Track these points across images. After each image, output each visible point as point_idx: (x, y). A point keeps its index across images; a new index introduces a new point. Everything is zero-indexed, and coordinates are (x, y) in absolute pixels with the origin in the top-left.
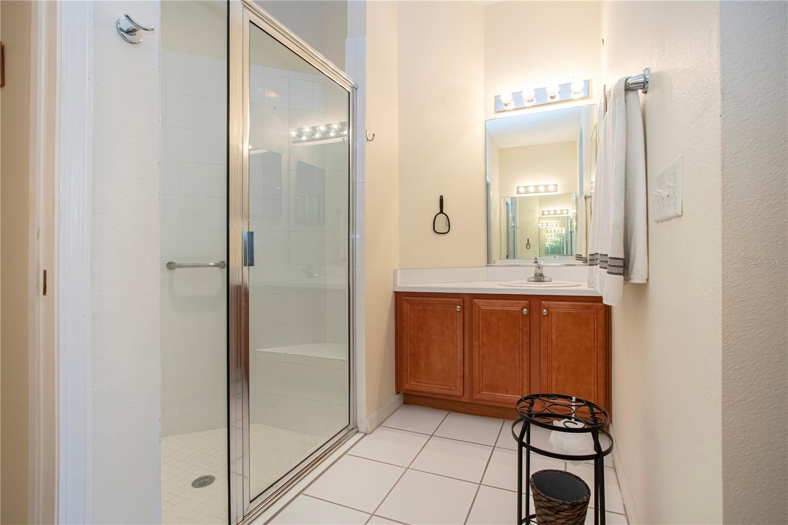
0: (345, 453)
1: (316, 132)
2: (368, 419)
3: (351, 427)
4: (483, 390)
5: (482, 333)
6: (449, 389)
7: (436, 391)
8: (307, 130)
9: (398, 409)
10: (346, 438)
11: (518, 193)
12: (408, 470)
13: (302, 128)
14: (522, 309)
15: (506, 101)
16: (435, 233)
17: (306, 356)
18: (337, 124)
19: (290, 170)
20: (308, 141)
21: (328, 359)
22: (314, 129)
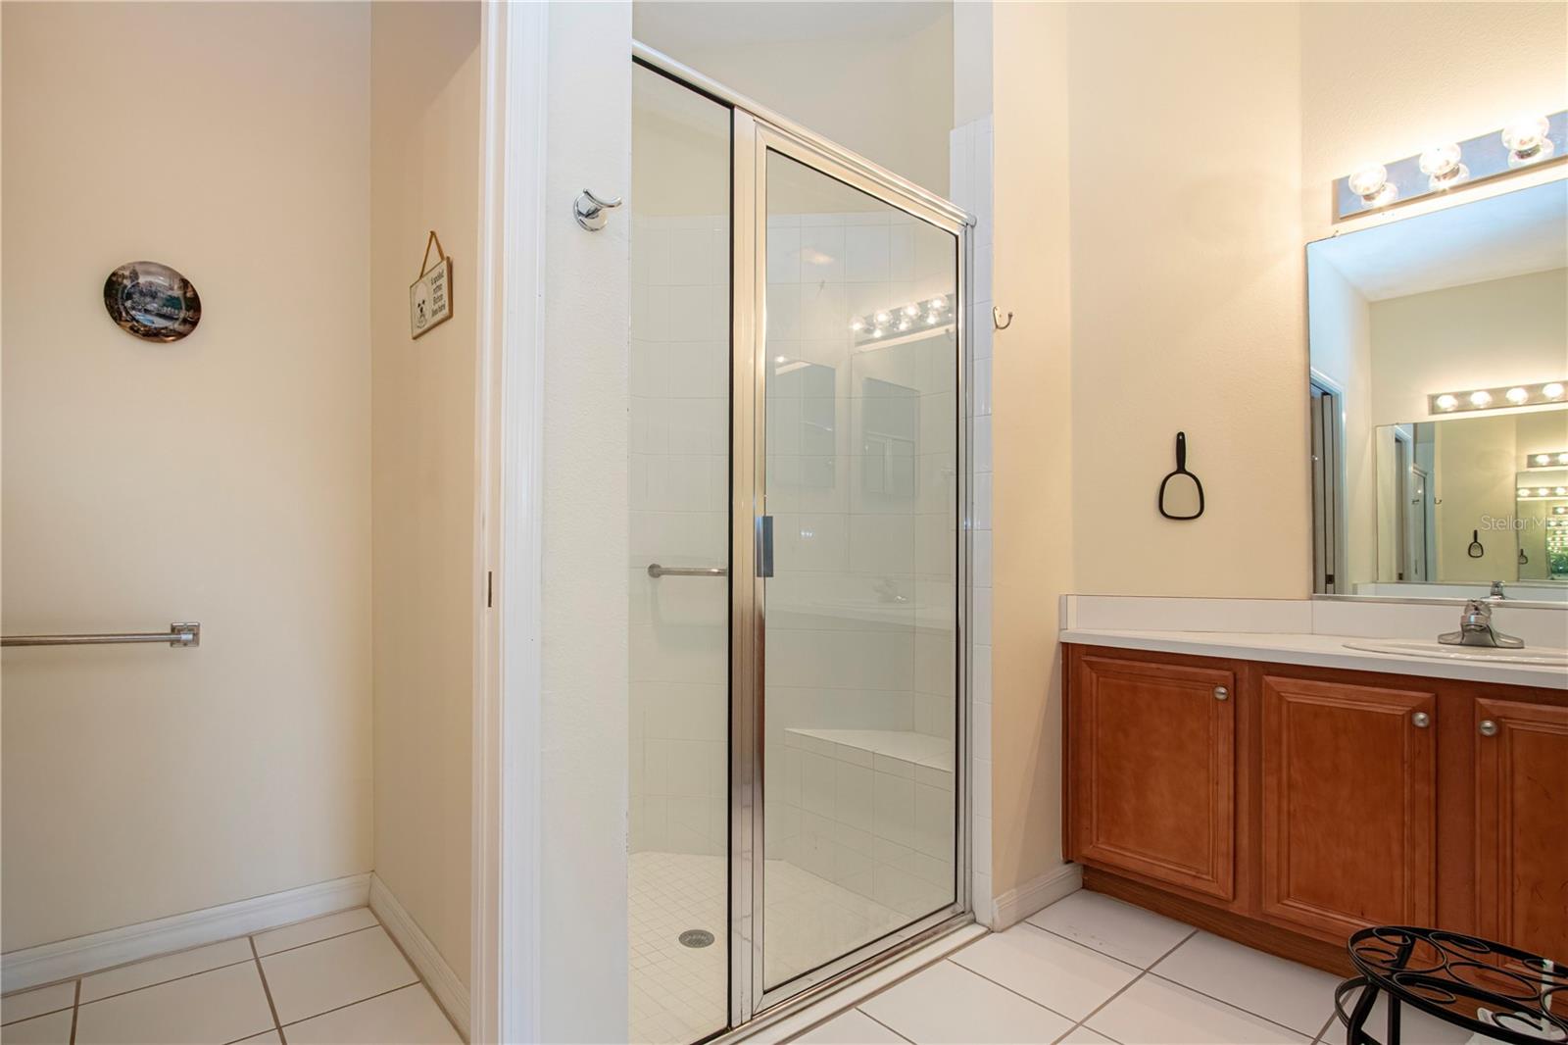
0: (945, 956)
1: (900, 321)
2: (995, 901)
3: (959, 908)
4: (1288, 896)
5: (1289, 757)
6: (1195, 876)
7: (1160, 873)
8: (882, 317)
9: (1066, 896)
10: (948, 928)
11: (1434, 410)
12: (1080, 1027)
13: (873, 316)
14: (1414, 711)
15: (1368, 189)
16: (1165, 519)
17: (874, 753)
18: (942, 299)
19: (850, 398)
20: (884, 338)
21: (915, 764)
22: (896, 315)
